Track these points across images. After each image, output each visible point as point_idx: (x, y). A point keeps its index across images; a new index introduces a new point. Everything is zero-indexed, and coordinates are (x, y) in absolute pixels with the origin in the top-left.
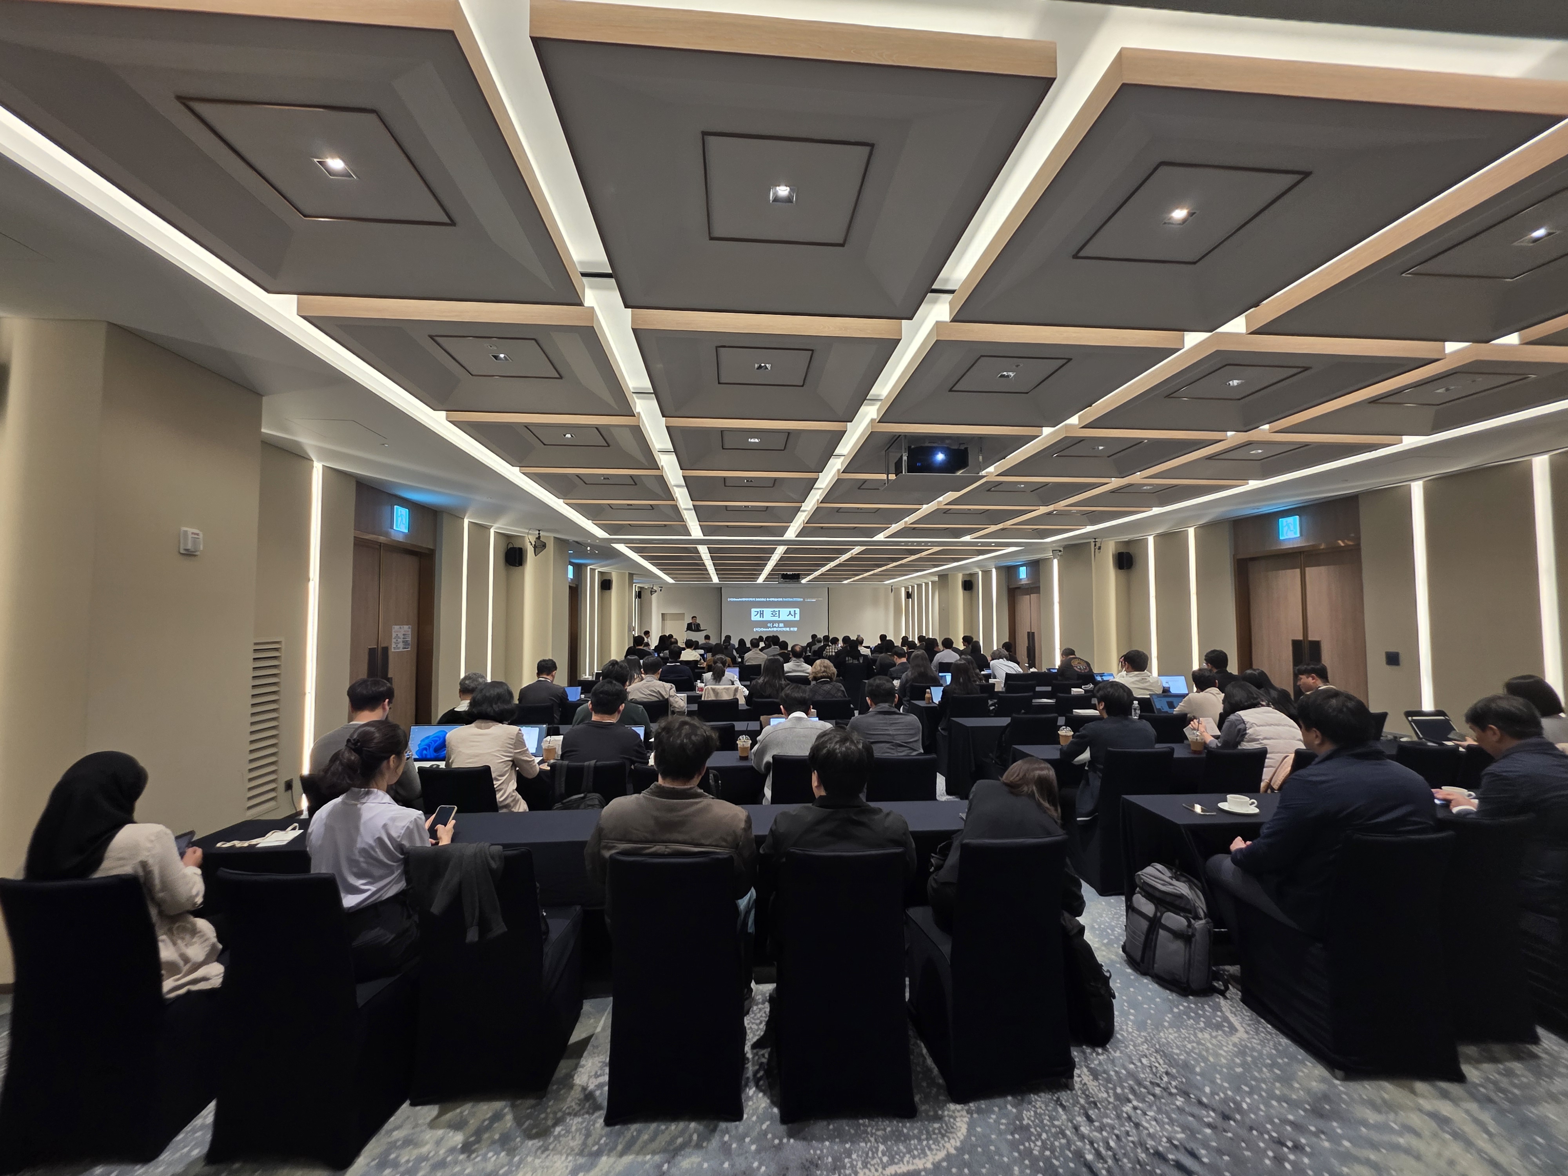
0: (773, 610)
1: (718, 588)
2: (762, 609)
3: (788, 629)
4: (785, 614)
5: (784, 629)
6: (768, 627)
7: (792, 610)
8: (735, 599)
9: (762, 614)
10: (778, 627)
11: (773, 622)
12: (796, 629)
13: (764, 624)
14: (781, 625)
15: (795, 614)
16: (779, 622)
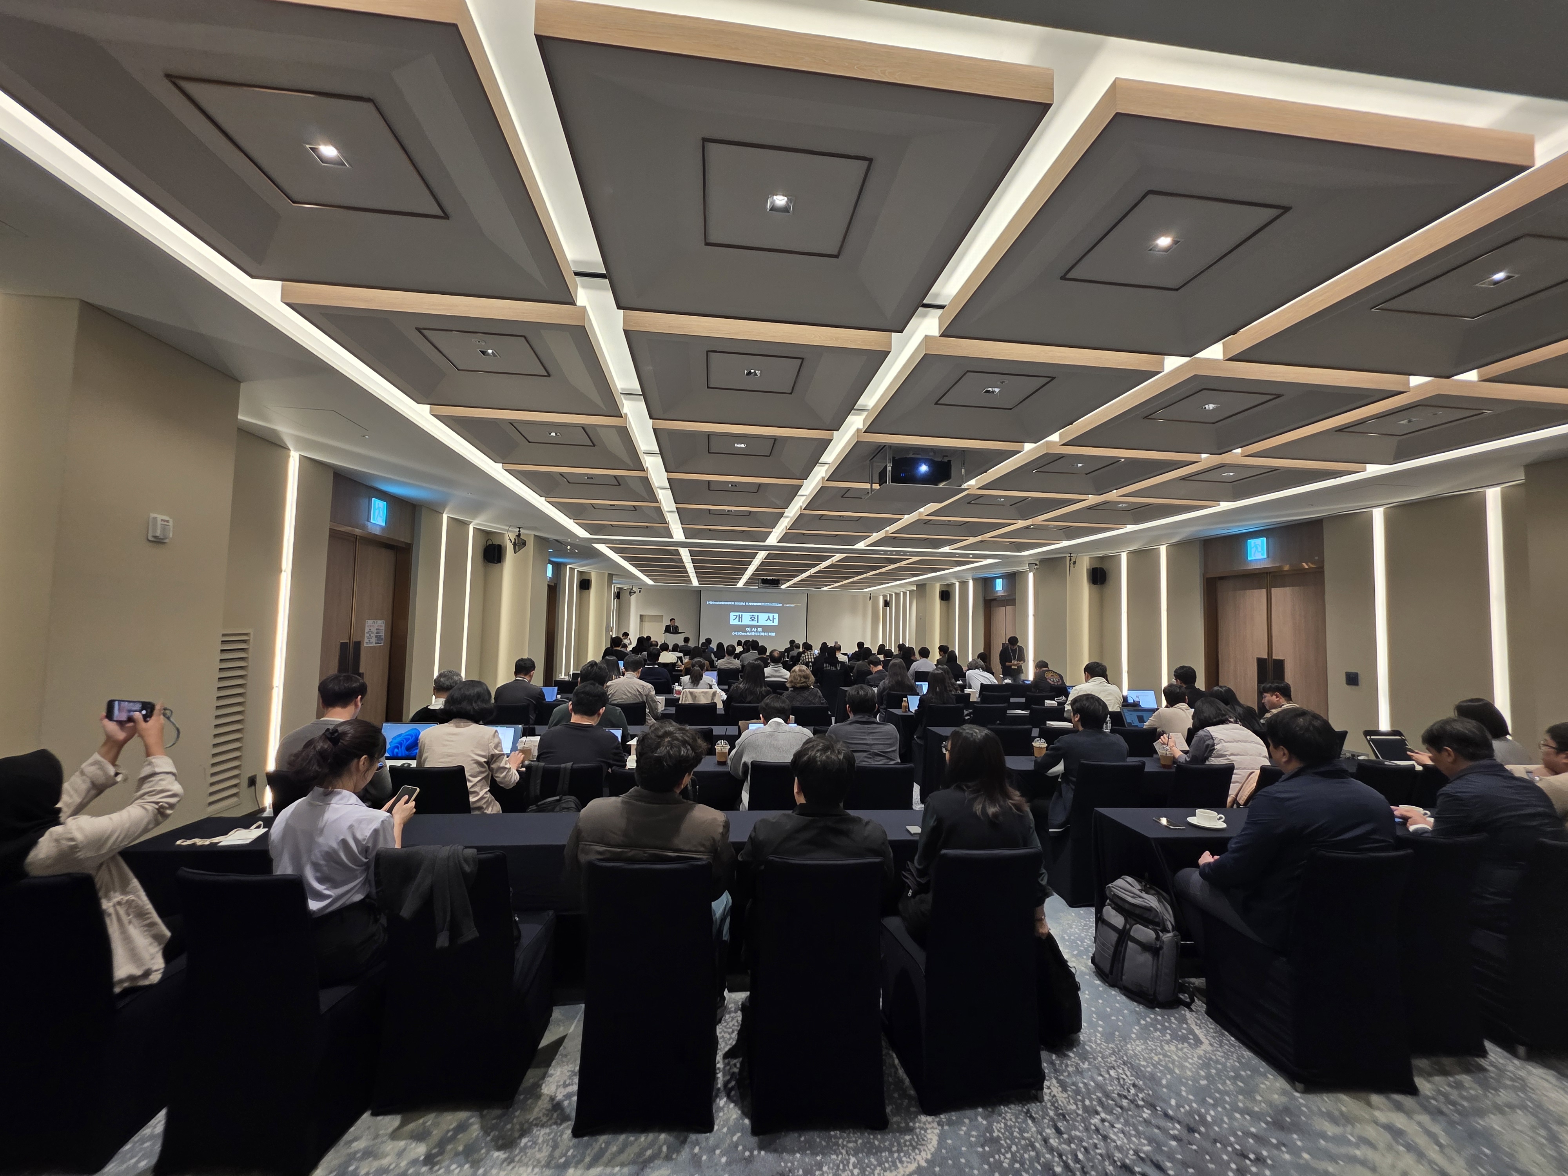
0: (752, 614)
1: (697, 591)
2: (740, 614)
3: (766, 634)
4: (763, 619)
5: (763, 634)
6: (747, 632)
7: (771, 615)
8: (714, 603)
9: (740, 618)
10: (757, 632)
11: (751, 626)
12: (774, 634)
13: (742, 628)
14: (760, 630)
15: (773, 619)
16: (757, 627)
